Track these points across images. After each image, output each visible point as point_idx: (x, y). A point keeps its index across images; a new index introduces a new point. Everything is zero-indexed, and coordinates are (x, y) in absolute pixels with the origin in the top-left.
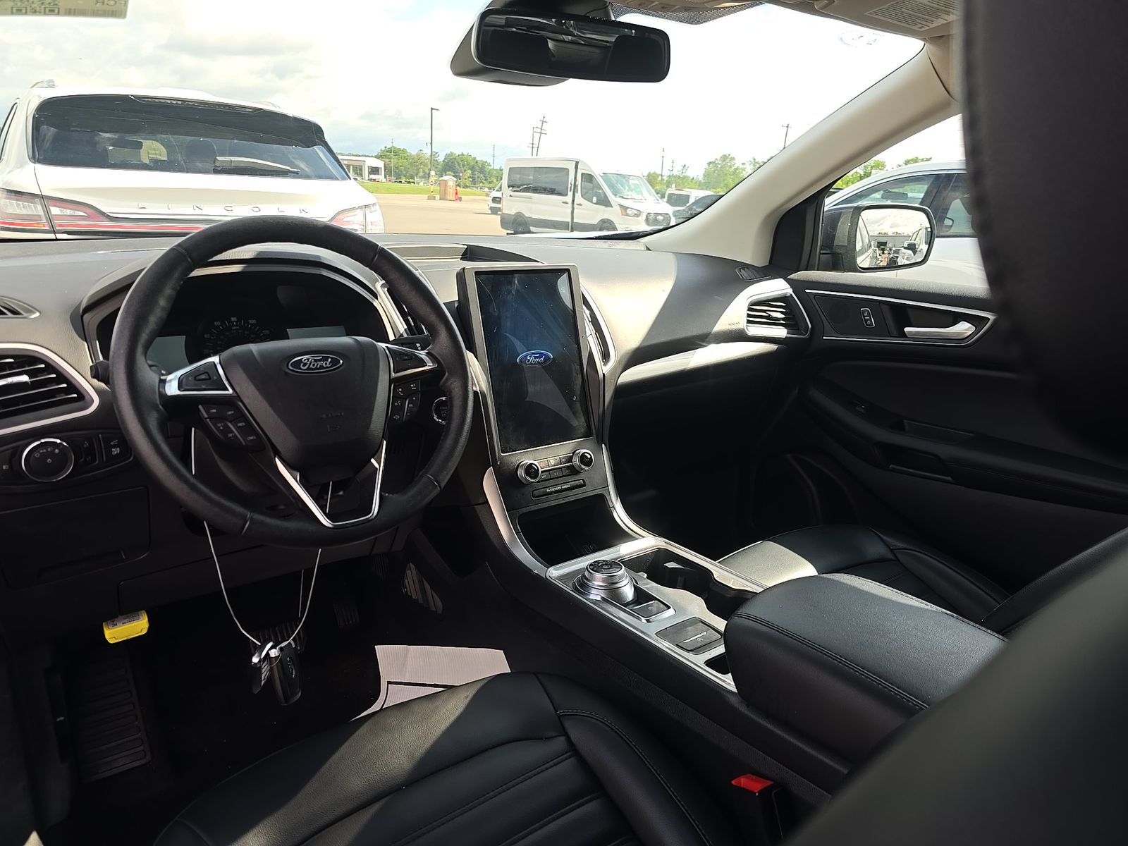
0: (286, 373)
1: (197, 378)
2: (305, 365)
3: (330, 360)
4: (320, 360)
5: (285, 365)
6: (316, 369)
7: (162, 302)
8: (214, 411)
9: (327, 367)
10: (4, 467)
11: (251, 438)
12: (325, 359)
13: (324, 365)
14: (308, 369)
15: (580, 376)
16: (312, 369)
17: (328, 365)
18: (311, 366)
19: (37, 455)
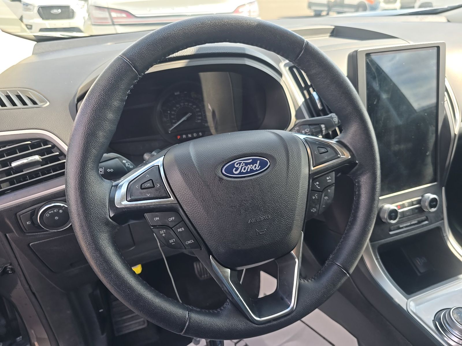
0: (221, 179)
1: (143, 186)
2: (237, 169)
3: (259, 162)
4: (250, 164)
5: (220, 172)
6: (247, 172)
7: (110, 116)
8: (157, 218)
9: (257, 171)
10: (28, 223)
11: (189, 242)
12: (254, 162)
13: (253, 168)
14: (240, 173)
15: (434, 136)
16: (243, 173)
17: (257, 168)
18: (243, 170)
19: (47, 215)
